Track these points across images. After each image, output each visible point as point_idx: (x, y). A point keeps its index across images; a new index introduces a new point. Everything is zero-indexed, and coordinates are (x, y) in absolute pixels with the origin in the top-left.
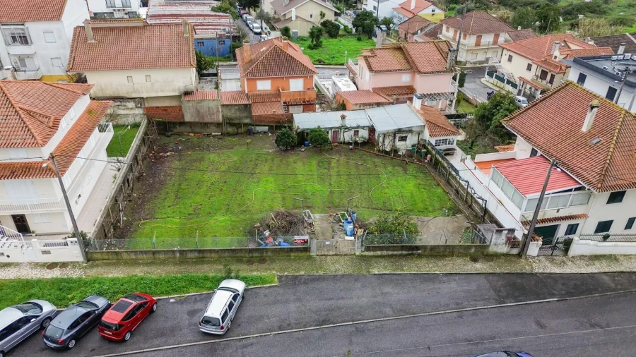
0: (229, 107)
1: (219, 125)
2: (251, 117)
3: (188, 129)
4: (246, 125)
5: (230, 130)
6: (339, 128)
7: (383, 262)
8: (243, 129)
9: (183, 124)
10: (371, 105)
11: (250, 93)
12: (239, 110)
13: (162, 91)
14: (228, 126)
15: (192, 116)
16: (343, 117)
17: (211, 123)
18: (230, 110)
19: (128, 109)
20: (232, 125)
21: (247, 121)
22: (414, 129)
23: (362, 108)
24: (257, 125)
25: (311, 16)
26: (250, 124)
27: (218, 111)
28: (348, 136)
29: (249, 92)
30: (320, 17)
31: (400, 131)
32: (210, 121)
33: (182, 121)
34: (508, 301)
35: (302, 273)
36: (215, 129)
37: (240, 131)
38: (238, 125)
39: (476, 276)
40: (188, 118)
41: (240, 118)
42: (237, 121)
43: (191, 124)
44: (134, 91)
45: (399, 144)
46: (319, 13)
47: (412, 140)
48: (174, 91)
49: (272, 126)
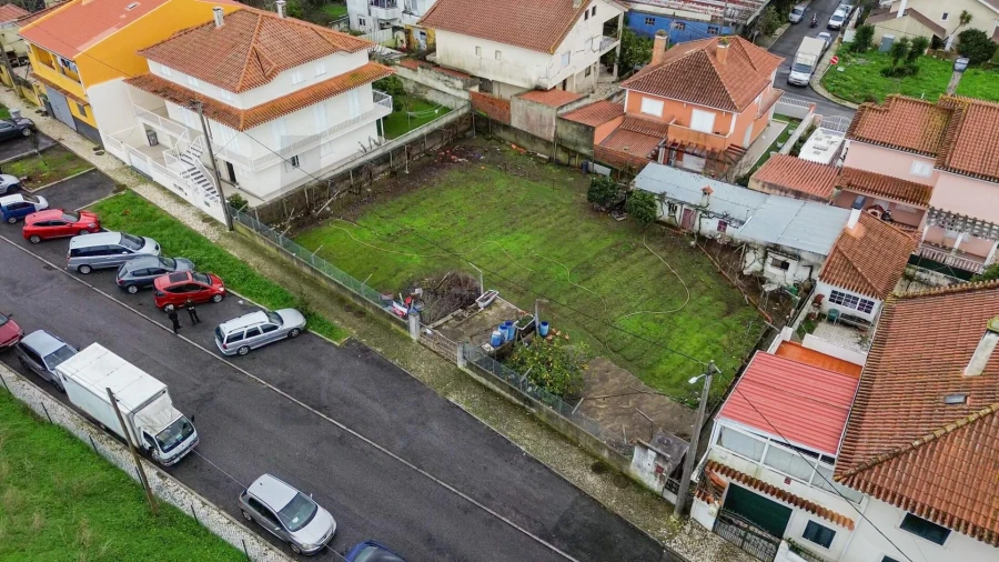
0: (566, 123)
1: (548, 144)
2: (590, 145)
3: (512, 138)
4: (582, 155)
5: (562, 157)
6: (697, 208)
7: (477, 397)
8: (576, 161)
9: (507, 127)
10: (784, 191)
11: (628, 114)
12: (579, 132)
13: (510, 77)
14: (559, 149)
15: (520, 122)
16: (706, 192)
17: (540, 139)
18: (567, 127)
19: (454, 88)
20: (566, 150)
21: (584, 151)
22: (803, 255)
23: (766, 190)
24: (595, 162)
25: (945, 16)
26: (588, 158)
27: (551, 125)
28: (709, 226)
29: (628, 110)
30: (959, 21)
31: (776, 248)
32: (540, 135)
33: (507, 123)
34: (557, 543)
35: (379, 350)
36: (543, 148)
37: (573, 162)
38: (573, 153)
39: (569, 489)
40: (515, 123)
41: (576, 144)
42: (572, 148)
43: (516, 131)
44: (481, 68)
45: (771, 271)
46: (960, 13)
47: (796, 274)
48: (525, 81)
49: (617, 171)
